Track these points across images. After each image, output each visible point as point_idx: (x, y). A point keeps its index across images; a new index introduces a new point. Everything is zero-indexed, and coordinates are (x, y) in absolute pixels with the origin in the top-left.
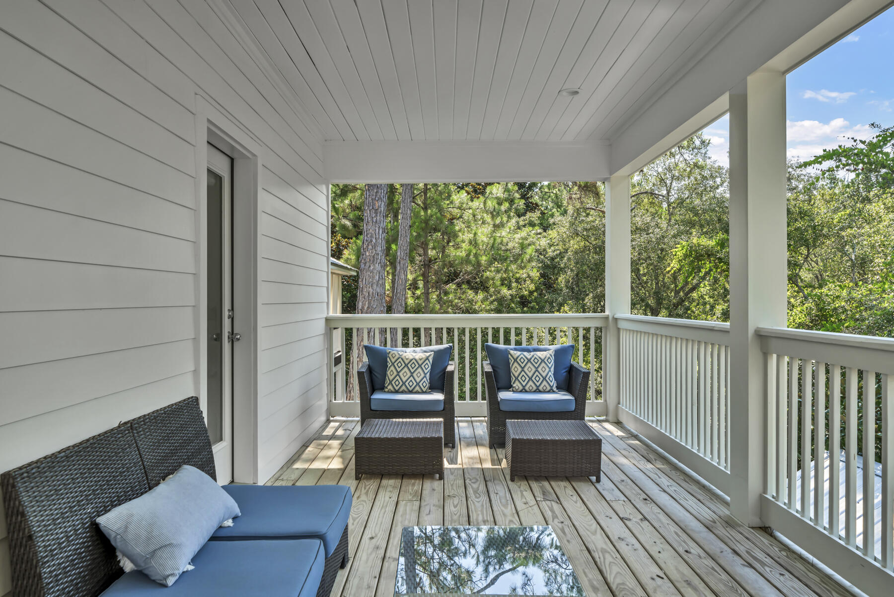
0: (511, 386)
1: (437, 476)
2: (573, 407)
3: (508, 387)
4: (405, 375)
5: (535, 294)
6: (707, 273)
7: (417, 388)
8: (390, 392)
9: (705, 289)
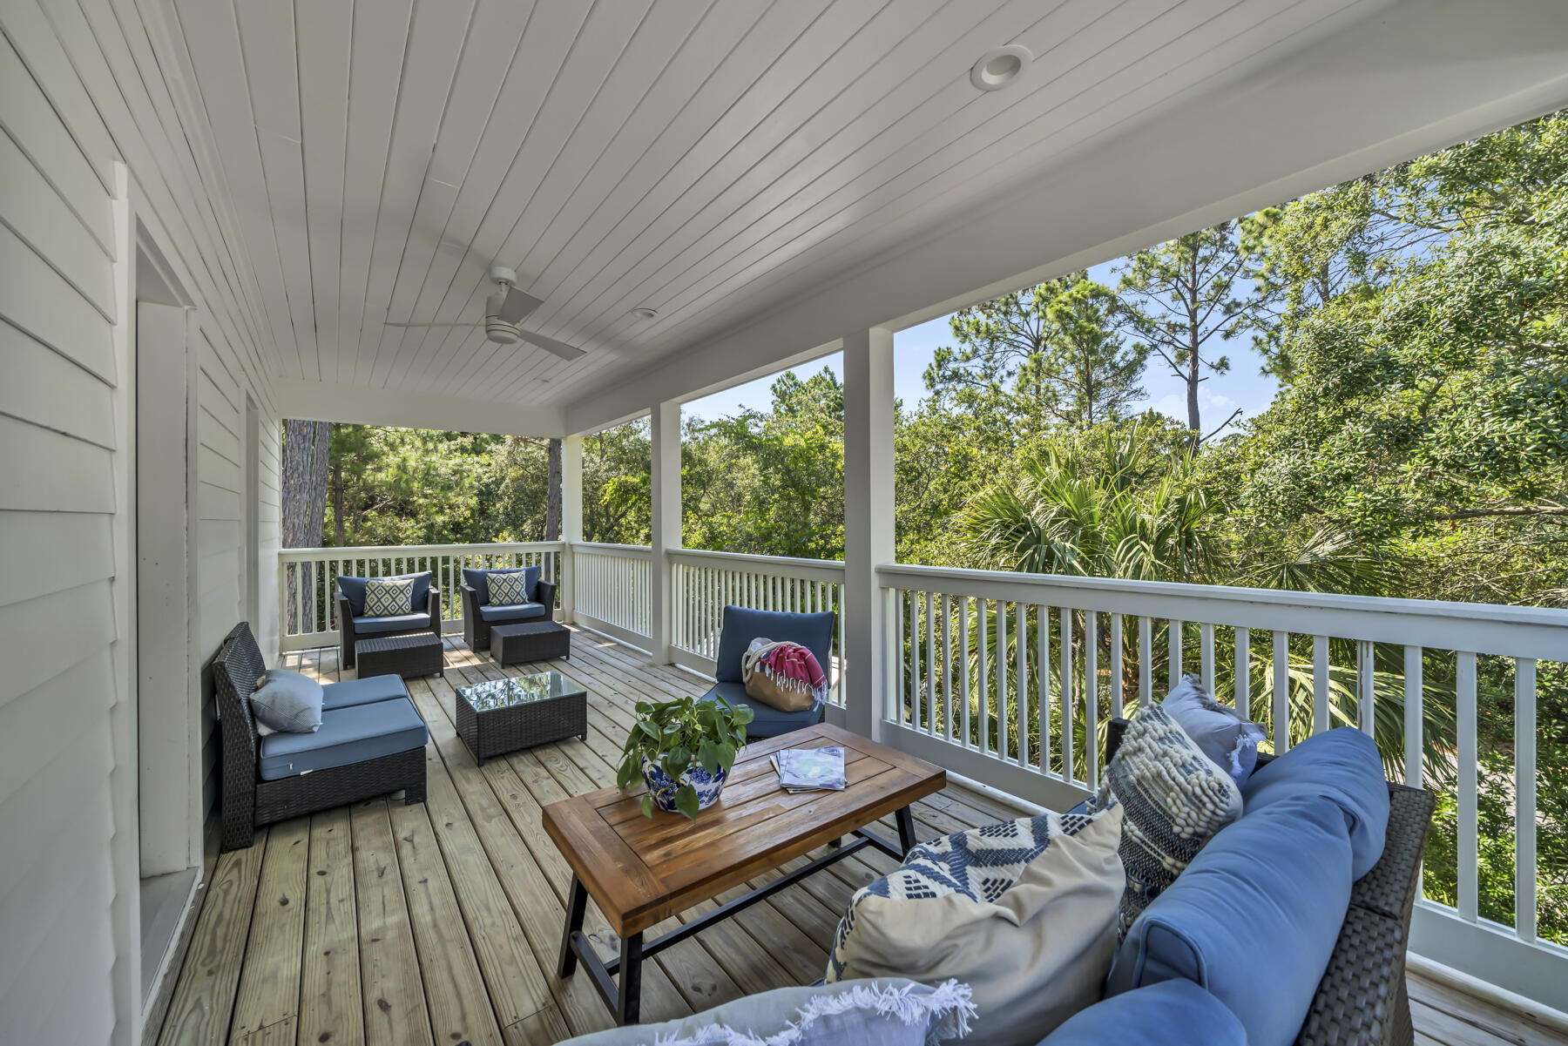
0: (489, 602)
1: (438, 674)
2: (543, 612)
3: (487, 602)
4: (387, 600)
5: (471, 521)
6: (634, 504)
7: (400, 611)
8: (372, 617)
9: (631, 515)
